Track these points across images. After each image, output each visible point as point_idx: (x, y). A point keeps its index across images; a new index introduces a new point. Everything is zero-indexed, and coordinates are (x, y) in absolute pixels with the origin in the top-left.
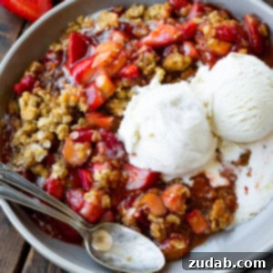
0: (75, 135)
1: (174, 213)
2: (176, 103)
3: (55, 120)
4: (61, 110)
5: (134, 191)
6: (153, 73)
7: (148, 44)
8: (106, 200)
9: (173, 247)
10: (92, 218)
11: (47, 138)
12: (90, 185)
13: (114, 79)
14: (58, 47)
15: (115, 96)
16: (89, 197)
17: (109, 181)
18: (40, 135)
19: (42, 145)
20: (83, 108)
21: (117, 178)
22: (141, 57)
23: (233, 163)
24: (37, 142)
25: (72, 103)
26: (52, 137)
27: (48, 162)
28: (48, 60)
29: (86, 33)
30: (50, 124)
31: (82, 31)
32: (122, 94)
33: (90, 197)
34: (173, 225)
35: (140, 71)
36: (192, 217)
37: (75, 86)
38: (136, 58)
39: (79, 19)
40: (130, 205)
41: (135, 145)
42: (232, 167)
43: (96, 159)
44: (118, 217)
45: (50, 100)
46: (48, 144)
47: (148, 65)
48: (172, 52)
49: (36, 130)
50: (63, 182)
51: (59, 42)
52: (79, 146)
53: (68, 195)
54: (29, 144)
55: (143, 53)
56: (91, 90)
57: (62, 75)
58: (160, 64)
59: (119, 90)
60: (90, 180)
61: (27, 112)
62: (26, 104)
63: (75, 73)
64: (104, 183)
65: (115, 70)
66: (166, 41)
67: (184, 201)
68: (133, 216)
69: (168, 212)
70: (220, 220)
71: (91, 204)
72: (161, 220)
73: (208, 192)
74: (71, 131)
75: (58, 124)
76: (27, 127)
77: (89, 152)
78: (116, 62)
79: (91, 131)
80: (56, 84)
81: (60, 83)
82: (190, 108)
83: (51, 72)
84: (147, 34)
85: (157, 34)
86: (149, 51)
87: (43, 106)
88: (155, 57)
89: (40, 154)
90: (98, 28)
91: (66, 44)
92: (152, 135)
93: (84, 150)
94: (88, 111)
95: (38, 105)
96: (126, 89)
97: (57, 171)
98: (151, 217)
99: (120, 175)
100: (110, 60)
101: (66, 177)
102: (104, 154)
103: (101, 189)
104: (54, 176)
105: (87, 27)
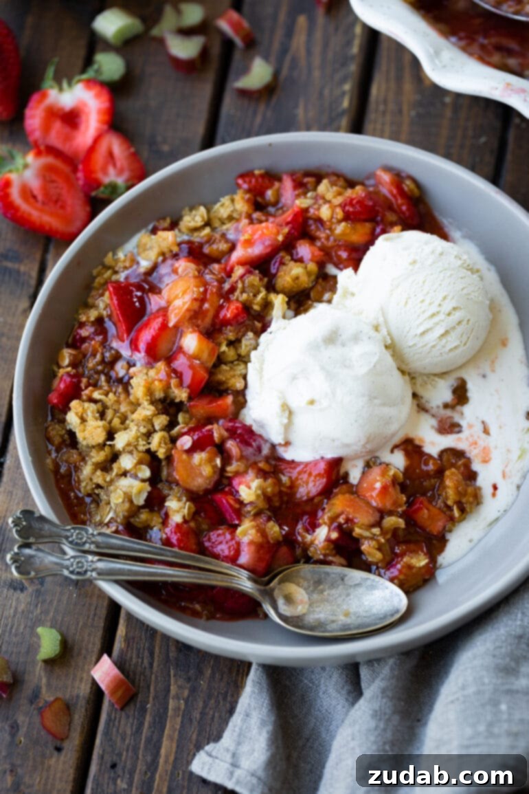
0: (186, 442)
1: (391, 513)
2: (332, 338)
3: (143, 430)
4: (147, 410)
5: (311, 500)
6: (267, 305)
7: (242, 263)
8: (274, 529)
9: (410, 567)
10: (261, 567)
11: (140, 462)
12: (239, 514)
13: (211, 333)
14: (93, 314)
15: (220, 361)
16: (245, 533)
17: (267, 498)
18: (126, 462)
19: (135, 477)
20: (181, 395)
21: (277, 489)
22: (240, 285)
23: (446, 406)
24: (125, 474)
25: (159, 394)
26: (147, 457)
27: (155, 502)
28: (84, 340)
29: (127, 278)
30: (137, 439)
31: (121, 277)
32: (231, 353)
33: (247, 532)
34: (395, 531)
35: (246, 308)
36: (419, 509)
37: (150, 365)
38: (233, 289)
39: (109, 259)
40: (313, 526)
41: (288, 427)
42: (448, 412)
43: (231, 469)
44: (299, 551)
45: (118, 402)
46: (146, 472)
47: (255, 296)
48: (282, 263)
49: (115, 457)
50: (192, 524)
51: (88, 306)
52: (198, 457)
53: (207, 544)
54: (112, 482)
55: (242, 277)
56: (181, 363)
57: (117, 357)
58: (271, 288)
59: (224, 348)
60: (237, 506)
61: (90, 431)
62: (83, 420)
63: (142, 346)
64: (261, 504)
65: (208, 320)
66: (268, 250)
67: (398, 488)
68: (328, 540)
69: (382, 513)
70: (464, 500)
71: (251, 543)
72: (376, 531)
73: (426, 464)
74: (173, 440)
75: (148, 435)
76: (98, 457)
77: (218, 462)
78: (206, 306)
79: (209, 427)
80: (113, 374)
81: (120, 369)
82: (356, 338)
83: (98, 357)
84: (233, 248)
85: (249, 243)
86: (249, 272)
87: (109, 414)
88: (261, 280)
89: (140, 492)
90: (145, 264)
91: (104, 303)
92: (312, 402)
93: (210, 460)
94: (190, 398)
95: (102, 415)
96: (233, 343)
97: (177, 509)
98: (357, 531)
99: (279, 481)
100: (196, 305)
101: (194, 515)
102: (242, 458)
103: (258, 514)
104: (177, 518)
105: (126, 268)
